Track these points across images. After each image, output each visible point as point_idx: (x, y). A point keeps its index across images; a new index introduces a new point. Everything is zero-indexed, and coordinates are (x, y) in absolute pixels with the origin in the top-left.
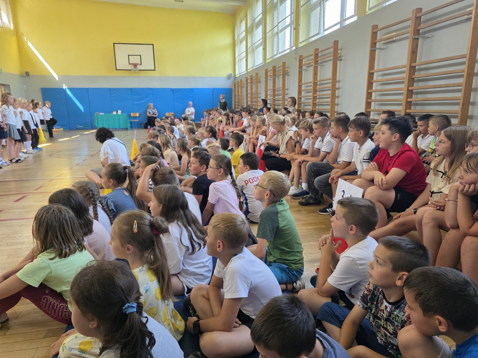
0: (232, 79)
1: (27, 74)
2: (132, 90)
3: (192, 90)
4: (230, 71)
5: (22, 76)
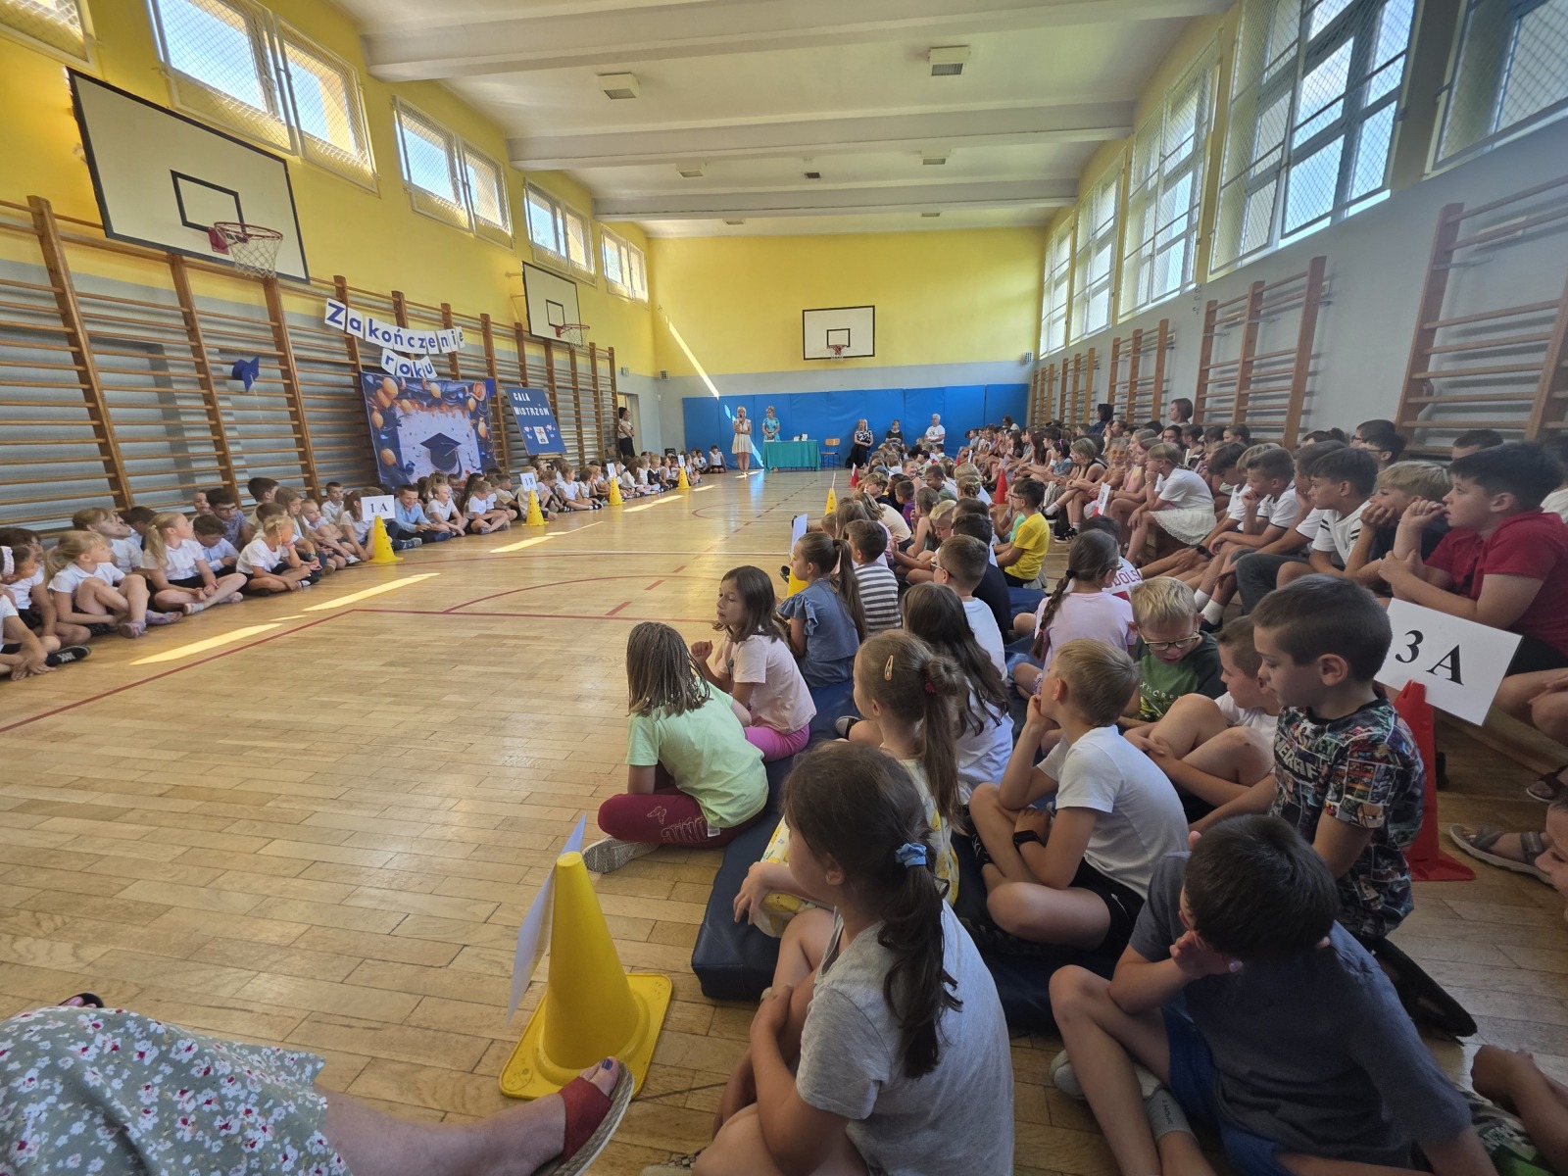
0: (1030, 365)
1: (664, 375)
2: (828, 396)
3: (942, 390)
4: (1027, 348)
5: (656, 379)
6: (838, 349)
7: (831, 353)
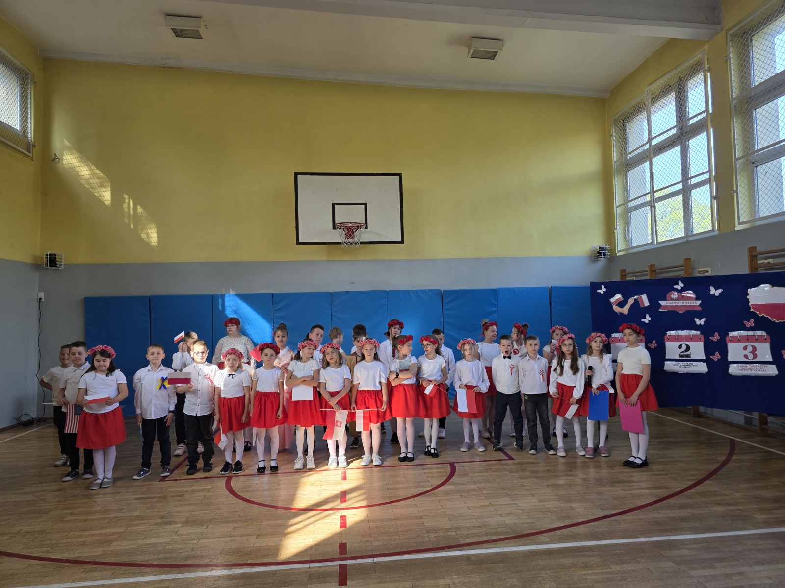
0: (603, 262)
1: (52, 260)
6: (350, 230)
7: (338, 236)
